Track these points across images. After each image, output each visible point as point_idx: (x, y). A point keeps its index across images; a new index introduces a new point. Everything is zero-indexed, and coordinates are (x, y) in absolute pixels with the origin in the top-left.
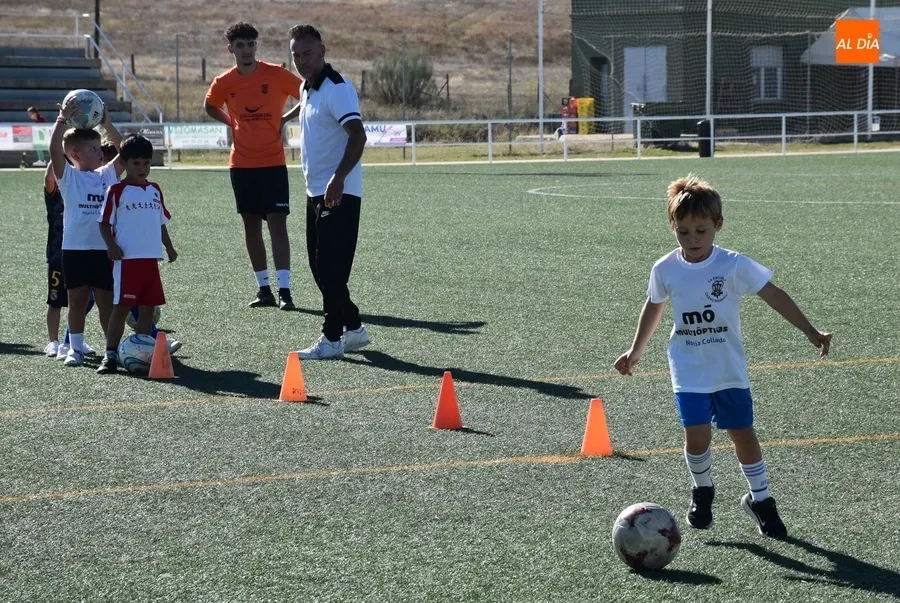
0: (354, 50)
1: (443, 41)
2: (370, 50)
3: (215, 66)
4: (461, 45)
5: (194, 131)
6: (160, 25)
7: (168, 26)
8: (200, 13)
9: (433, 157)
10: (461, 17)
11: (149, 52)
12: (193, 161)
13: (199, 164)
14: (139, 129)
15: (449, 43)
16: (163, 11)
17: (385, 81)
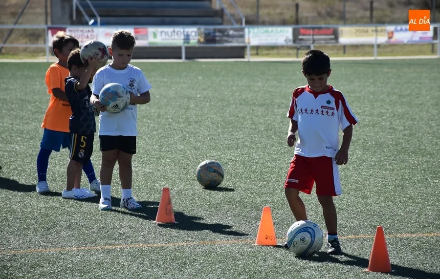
5: (267, 32)
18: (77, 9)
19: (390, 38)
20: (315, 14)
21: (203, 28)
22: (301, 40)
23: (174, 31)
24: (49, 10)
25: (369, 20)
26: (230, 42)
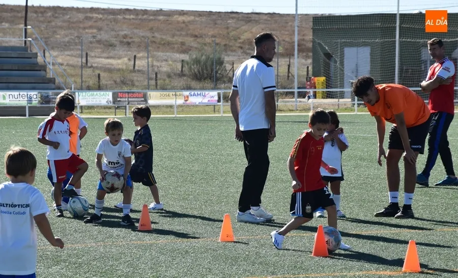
0: (174, 48)
1: (227, 43)
2: (184, 47)
3: (92, 57)
4: (239, 45)
5: (93, 95)
6: (58, 32)
7: (63, 33)
8: (81, 26)
10: (238, 28)
11: (53, 48)
12: (90, 113)
13: (93, 115)
15: (231, 44)
16: (59, 24)
17: (195, 66)
19: (186, 101)
22: (119, 101)
23: (20, 95)
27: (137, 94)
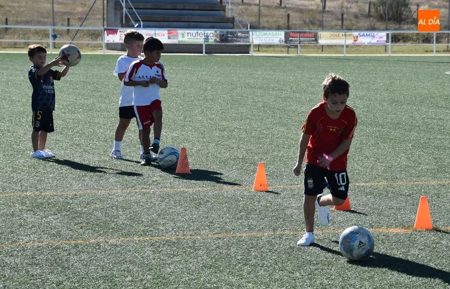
5: (266, 34)
9: (402, 51)
12: (266, 52)
13: (269, 53)
14: (235, 32)
17: (381, 8)
18: (126, 14)
19: (356, 41)
20: (302, 22)
21: (219, 31)
22: (291, 40)
23: (197, 33)
24: (105, 16)
25: (341, 27)
26: (239, 41)
27: (308, 34)
